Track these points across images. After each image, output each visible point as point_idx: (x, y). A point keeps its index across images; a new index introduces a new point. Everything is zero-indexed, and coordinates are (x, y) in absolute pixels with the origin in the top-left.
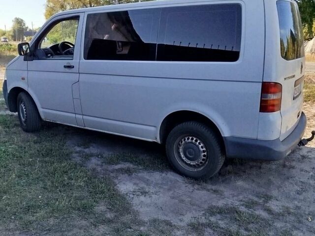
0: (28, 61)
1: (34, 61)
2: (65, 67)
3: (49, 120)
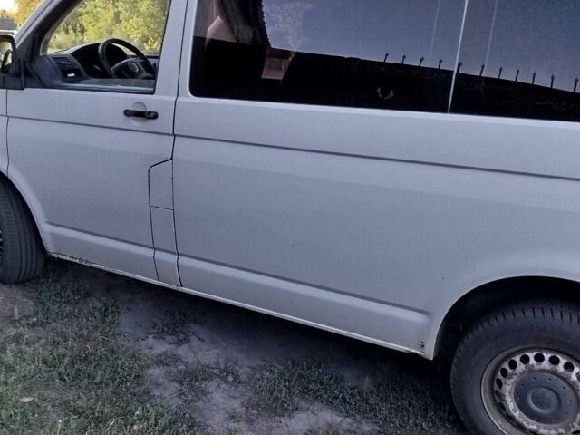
0: (7, 89)
1: (26, 90)
2: (128, 113)
3: (68, 259)
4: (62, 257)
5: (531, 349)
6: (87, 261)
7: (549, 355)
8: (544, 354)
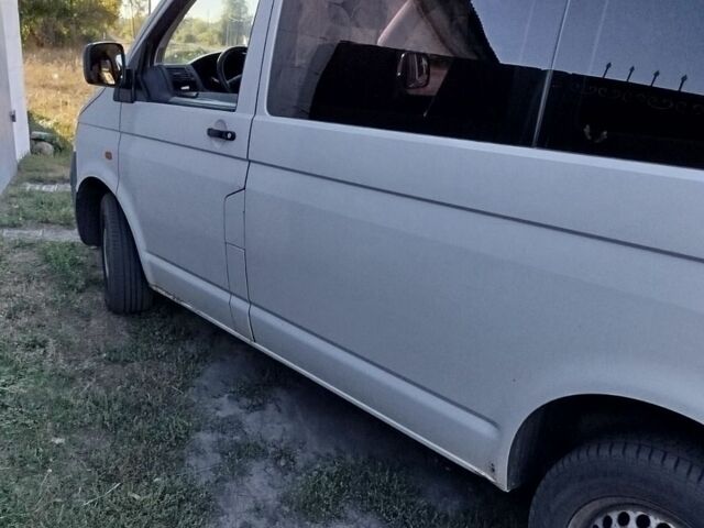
0: (122, 101)
1: (137, 103)
2: (210, 133)
3: (163, 293)
4: (160, 291)
5: (634, 506)
6: (178, 299)
7: (659, 521)
8: (652, 518)
